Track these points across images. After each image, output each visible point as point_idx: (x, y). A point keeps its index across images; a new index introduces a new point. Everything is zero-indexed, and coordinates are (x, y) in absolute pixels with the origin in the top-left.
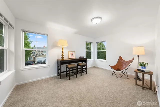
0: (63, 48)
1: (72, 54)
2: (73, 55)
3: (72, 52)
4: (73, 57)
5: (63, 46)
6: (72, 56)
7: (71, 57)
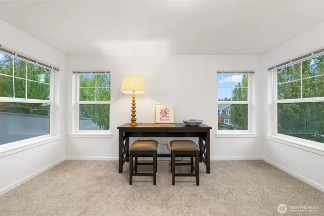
0: (134, 98)
1: (165, 113)
2: (168, 115)
3: (164, 108)
4: (168, 120)
5: (136, 93)
6: (164, 118)
7: (161, 120)
